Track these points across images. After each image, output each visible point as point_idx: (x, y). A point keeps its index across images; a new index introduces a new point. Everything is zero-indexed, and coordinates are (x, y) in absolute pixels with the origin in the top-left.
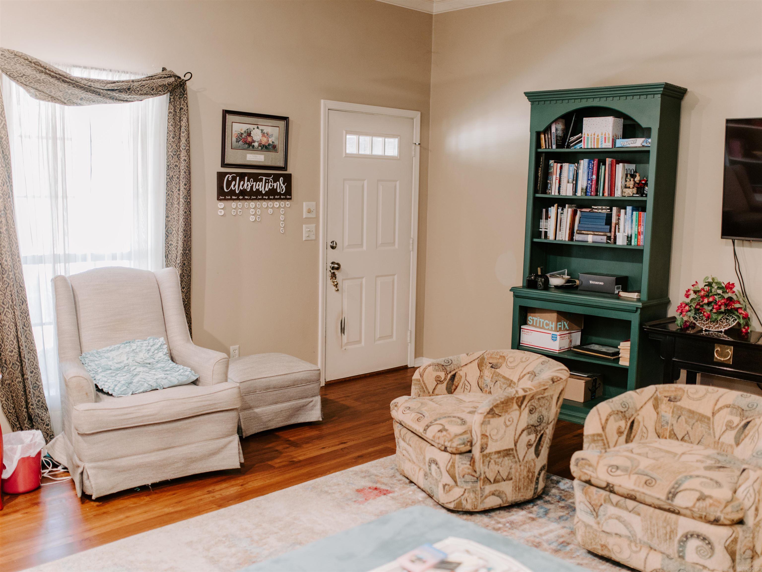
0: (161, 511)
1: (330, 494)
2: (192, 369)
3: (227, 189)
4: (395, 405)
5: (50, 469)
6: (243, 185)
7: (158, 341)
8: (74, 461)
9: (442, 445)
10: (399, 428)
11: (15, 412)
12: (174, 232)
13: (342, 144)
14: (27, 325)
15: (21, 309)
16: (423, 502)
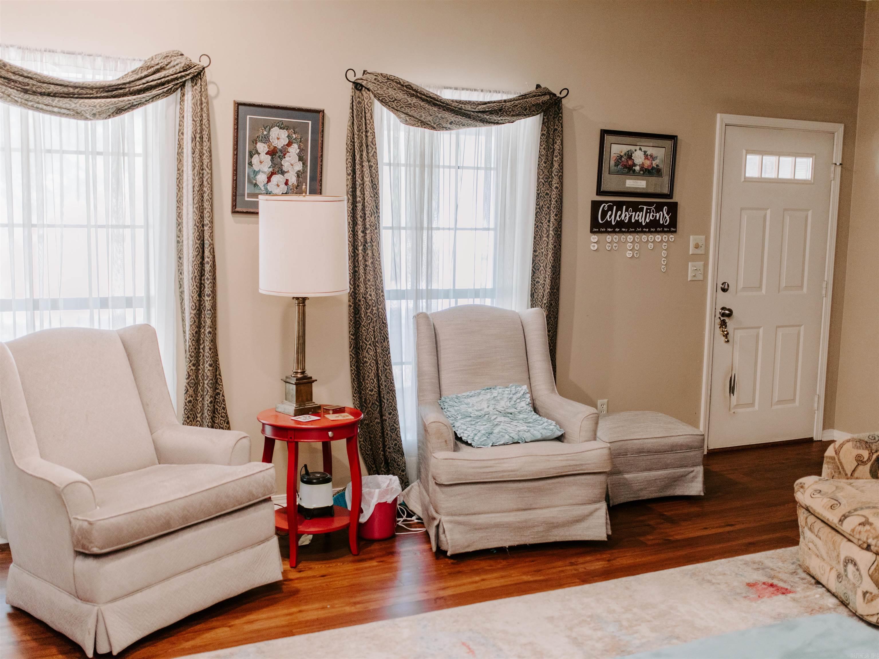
0: (518, 578)
1: (713, 584)
2: (558, 423)
3: (602, 220)
4: (800, 485)
5: (405, 518)
6: (620, 216)
7: (520, 389)
8: (429, 512)
9: (864, 542)
10: (805, 515)
11: (373, 454)
12: (542, 268)
13: (741, 166)
14: (388, 364)
15: (382, 347)
16: (835, 609)
